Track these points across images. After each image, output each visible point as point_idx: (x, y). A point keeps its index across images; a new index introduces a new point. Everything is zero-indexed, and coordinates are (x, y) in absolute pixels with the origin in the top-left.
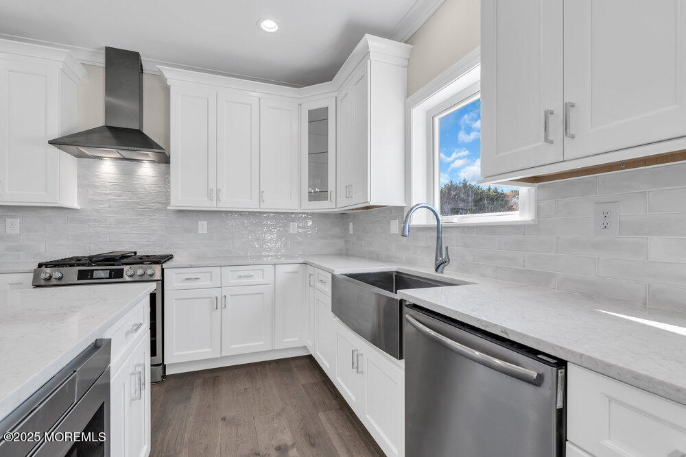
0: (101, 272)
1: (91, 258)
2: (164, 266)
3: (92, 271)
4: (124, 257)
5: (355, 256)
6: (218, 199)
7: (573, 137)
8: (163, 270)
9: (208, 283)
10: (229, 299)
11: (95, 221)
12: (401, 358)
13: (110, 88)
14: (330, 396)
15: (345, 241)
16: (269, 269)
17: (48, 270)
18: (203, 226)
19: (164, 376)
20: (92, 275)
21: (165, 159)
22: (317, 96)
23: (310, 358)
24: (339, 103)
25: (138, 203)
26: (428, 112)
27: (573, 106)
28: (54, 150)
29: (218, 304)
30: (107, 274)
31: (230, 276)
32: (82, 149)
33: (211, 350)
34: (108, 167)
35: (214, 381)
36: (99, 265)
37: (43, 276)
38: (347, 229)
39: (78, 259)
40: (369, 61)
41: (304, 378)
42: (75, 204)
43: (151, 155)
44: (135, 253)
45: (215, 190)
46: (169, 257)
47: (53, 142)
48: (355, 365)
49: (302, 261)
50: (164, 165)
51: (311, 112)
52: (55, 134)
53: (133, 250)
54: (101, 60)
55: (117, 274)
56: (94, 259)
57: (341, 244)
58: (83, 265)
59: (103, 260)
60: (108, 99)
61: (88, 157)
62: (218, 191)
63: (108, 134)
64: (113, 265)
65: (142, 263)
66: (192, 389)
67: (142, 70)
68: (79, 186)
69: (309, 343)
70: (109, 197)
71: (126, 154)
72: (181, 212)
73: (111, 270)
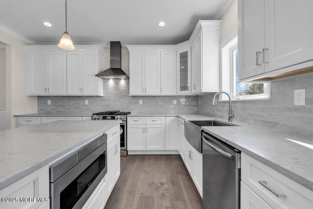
0: (109, 117)
1: (106, 112)
2: (127, 116)
3: (106, 117)
4: (115, 112)
5: (202, 114)
6: (146, 91)
7: (267, 63)
8: (127, 117)
9: (141, 123)
10: (149, 129)
11: (108, 100)
12: (202, 153)
13: (112, 54)
14: (185, 170)
15: (198, 108)
16: (163, 118)
17: (95, 116)
18: (141, 102)
19: (127, 154)
20: (106, 118)
21: (128, 78)
22: (183, 47)
23: (179, 155)
24: (192, 49)
25: (120, 94)
26: (230, 49)
27: (267, 49)
28: (97, 77)
29: (145, 130)
30: (110, 118)
31: (149, 120)
32: (104, 77)
33: (142, 147)
34: (111, 82)
35: (143, 158)
36: (108, 115)
37: (94, 118)
38: (198, 103)
39: (103, 113)
40: (202, 31)
41: (176, 163)
42: (102, 95)
43: (124, 77)
44: (119, 111)
45: (144, 88)
46: (130, 113)
47: (96, 75)
48: (190, 156)
49: (176, 115)
50: (128, 80)
51: (181, 54)
52: (97, 73)
53: (119, 110)
54: (109, 46)
55: (113, 118)
56: (107, 113)
57: (196, 109)
58: (104, 115)
59: (110, 113)
60: (112, 58)
61: (106, 79)
62: (145, 88)
63: (111, 71)
64: (112, 115)
65: (121, 115)
66: (135, 160)
67: (121, 47)
68: (104, 89)
69: (179, 149)
70: (112, 92)
71: (116, 77)
72: (134, 97)
73: (111, 117)
